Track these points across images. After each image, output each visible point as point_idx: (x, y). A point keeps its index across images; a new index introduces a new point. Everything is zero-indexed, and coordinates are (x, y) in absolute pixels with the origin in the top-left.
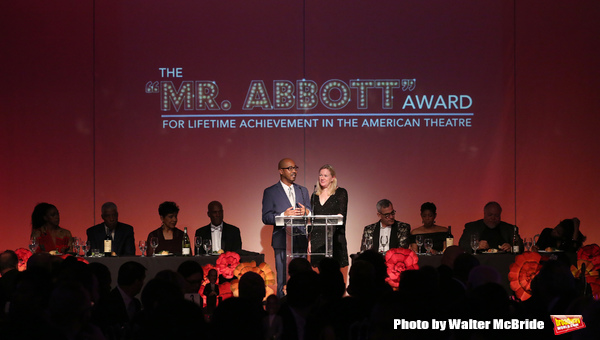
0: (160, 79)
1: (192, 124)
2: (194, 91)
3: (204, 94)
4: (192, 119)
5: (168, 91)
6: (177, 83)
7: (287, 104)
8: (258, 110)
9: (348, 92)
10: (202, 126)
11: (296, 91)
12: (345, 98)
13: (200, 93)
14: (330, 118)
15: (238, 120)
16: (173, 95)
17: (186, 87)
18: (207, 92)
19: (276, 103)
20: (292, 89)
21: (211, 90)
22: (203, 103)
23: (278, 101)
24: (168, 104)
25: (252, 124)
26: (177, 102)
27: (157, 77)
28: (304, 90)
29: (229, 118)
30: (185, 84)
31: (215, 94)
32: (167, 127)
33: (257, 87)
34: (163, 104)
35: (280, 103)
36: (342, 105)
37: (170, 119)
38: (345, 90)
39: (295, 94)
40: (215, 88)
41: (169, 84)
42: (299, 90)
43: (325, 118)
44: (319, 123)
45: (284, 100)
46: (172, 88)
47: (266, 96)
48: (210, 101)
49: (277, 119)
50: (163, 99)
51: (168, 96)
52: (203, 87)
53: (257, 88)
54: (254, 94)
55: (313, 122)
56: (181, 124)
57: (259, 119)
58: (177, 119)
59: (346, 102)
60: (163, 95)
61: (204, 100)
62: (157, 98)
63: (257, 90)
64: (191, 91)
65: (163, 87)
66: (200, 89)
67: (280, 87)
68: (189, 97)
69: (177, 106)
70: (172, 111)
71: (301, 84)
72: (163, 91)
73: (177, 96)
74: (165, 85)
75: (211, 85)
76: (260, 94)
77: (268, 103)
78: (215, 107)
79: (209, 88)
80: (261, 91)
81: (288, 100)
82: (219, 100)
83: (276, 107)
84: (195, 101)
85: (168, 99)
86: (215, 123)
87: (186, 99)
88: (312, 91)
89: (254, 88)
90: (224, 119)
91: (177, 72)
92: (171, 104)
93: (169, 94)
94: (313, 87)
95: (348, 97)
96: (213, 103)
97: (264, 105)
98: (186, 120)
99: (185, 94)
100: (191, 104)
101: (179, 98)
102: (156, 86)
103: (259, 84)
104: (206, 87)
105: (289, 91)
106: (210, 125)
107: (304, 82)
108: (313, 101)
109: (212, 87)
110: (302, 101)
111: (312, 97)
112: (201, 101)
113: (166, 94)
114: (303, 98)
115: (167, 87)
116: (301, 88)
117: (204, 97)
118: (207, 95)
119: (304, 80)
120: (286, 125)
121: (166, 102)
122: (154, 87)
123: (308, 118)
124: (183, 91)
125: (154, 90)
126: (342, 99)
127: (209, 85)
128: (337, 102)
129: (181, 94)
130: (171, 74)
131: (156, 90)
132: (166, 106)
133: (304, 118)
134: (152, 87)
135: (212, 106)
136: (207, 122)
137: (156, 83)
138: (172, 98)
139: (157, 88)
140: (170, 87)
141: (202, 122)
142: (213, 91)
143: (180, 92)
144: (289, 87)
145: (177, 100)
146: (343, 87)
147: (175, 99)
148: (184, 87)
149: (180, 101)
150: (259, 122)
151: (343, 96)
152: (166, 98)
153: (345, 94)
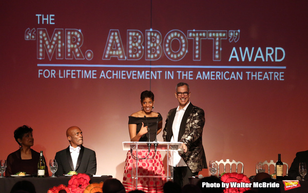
0: (37, 26)
1: (62, 75)
2: (64, 40)
3: (72, 43)
4: (63, 69)
5: (43, 39)
6: (50, 30)
7: (138, 55)
8: (114, 60)
9: (185, 43)
10: (70, 76)
11: (144, 43)
12: (183, 49)
13: (69, 42)
14: (171, 70)
15: (99, 70)
16: (47, 43)
17: (57, 35)
18: (74, 41)
19: (129, 54)
20: (141, 39)
21: (77, 38)
22: (71, 53)
23: (130, 52)
24: (43, 52)
25: (110, 74)
26: (50, 51)
27: (34, 24)
28: (151, 40)
29: (92, 69)
30: (57, 32)
31: (80, 42)
32: (42, 76)
33: (114, 36)
34: (39, 52)
35: (133, 54)
36: (181, 57)
37: (44, 68)
38: (183, 41)
39: (144, 45)
40: (81, 37)
41: (44, 31)
42: (147, 40)
43: (168, 69)
44: (163, 74)
45: (135, 50)
46: (46, 36)
47: (121, 46)
48: (77, 50)
49: (129, 70)
50: (39, 48)
51: (43, 44)
52: (72, 36)
53: (114, 37)
54: (112, 44)
55: (158, 73)
56: (53, 74)
57: (115, 69)
58: (50, 68)
59: (184, 53)
60: (39, 43)
61: (73, 49)
62: (34, 45)
63: (114, 39)
64: (61, 40)
65: (39, 35)
66: (69, 38)
67: (132, 36)
68: (59, 46)
69: (50, 54)
70: (46, 61)
71: (149, 34)
72: (39, 39)
73: (50, 44)
74: (41, 33)
75: (78, 34)
76: (117, 44)
77: (123, 54)
78: (81, 57)
79: (76, 36)
80: (117, 41)
81: (138, 50)
82: (83, 50)
83: (129, 58)
84: (64, 49)
85: (43, 48)
86: (81, 73)
87: (58, 48)
88: (158, 42)
89: (112, 37)
90: (88, 69)
91: (50, 19)
92: (45, 52)
93: (44, 42)
94: (158, 37)
95: (186, 47)
96: (79, 52)
97: (119, 55)
98: (57, 69)
99: (57, 42)
100: (61, 53)
101: (52, 47)
102: (33, 33)
103: (116, 34)
104: (74, 35)
105: (139, 41)
106: (76, 75)
107: (151, 32)
108: (158, 52)
109: (78, 36)
110: (149, 52)
111: (158, 48)
112: (69, 50)
113: (41, 42)
114: (151, 49)
115: (42, 35)
116: (149, 38)
117: (72, 46)
118: (74, 44)
119: (151, 30)
120: (136, 76)
121: (41, 50)
122: (32, 35)
123: (154, 70)
124: (55, 39)
125: (31, 38)
126: (181, 50)
127: (76, 33)
128: (177, 54)
129: (54, 43)
130: (45, 21)
131: (33, 37)
132: (41, 55)
133: (150, 69)
134: (30, 34)
135: (78, 55)
136: (74, 72)
137: (34, 30)
138: (46, 46)
139: (34, 35)
140: (44, 35)
141: (70, 72)
142: (79, 40)
143: (53, 40)
144: (140, 37)
145: (50, 48)
146: (182, 38)
147: (48, 47)
148: (56, 35)
149: (53, 50)
150: (115, 73)
151: (182, 47)
152: (41, 46)
153: (184, 45)
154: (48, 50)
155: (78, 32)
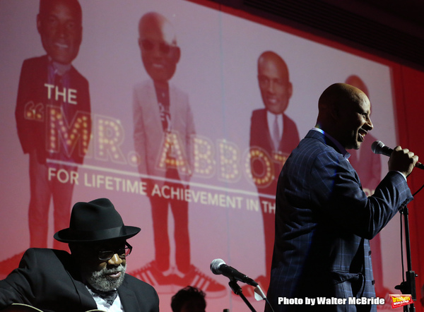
1: (90, 181)
3: (105, 137)
4: (90, 172)
5: (56, 122)
7: (207, 171)
10: (103, 186)
11: (216, 155)
12: (269, 174)
13: (101, 134)
14: (255, 199)
18: (109, 133)
20: (211, 150)
21: (114, 132)
22: (104, 151)
23: (197, 165)
25: (168, 192)
28: (225, 154)
29: (138, 179)
31: (120, 138)
35: (200, 168)
36: (266, 183)
39: (215, 158)
40: (120, 130)
42: (220, 154)
43: (250, 197)
44: (244, 203)
45: (203, 164)
48: (114, 149)
49: (196, 189)
51: (56, 130)
52: (105, 127)
55: (237, 201)
59: (270, 178)
61: (107, 146)
66: (101, 128)
67: (199, 145)
71: (222, 146)
74: (53, 112)
75: (115, 125)
78: (121, 159)
79: (113, 128)
81: (207, 165)
84: (93, 145)
86: (121, 183)
88: (235, 158)
90: (133, 179)
94: (235, 152)
96: (117, 152)
98: (81, 171)
103: (175, 136)
104: (109, 126)
105: (209, 153)
106: (114, 185)
107: (224, 144)
108: (236, 172)
109: (116, 128)
110: (223, 169)
111: (235, 166)
112: (101, 147)
114: (225, 166)
116: (222, 151)
117: (106, 141)
118: (110, 139)
119: (224, 141)
120: (206, 200)
123: (232, 195)
125: (36, 117)
127: (112, 124)
133: (226, 194)
135: (116, 156)
136: (109, 180)
137: (40, 107)
141: (104, 180)
142: (118, 134)
144: (209, 147)
146: (266, 159)
147: (66, 136)
148: (79, 120)
149: (73, 141)
150: (175, 190)
151: (266, 171)
152: (53, 132)
153: (269, 169)
154: (65, 140)
155: (116, 123)
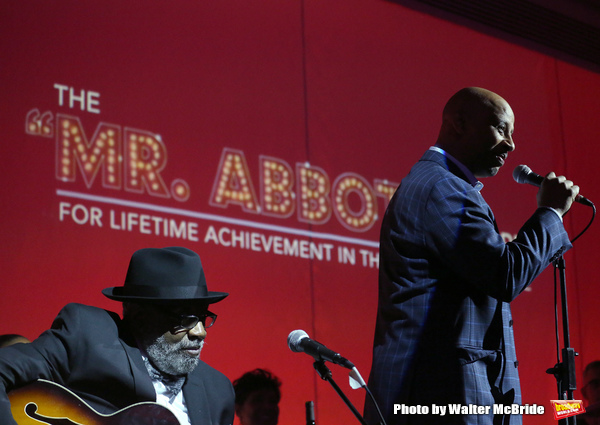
0: (56, 108)
1: (118, 221)
2: (121, 148)
3: (140, 159)
4: (119, 209)
5: (71, 138)
6: (89, 124)
7: (283, 208)
8: (235, 210)
9: (372, 201)
10: (136, 228)
11: (295, 185)
12: (369, 212)
13: (133, 155)
14: (349, 246)
15: (203, 226)
16: (81, 148)
17: (106, 137)
18: (145, 154)
19: (265, 203)
20: (289, 178)
21: (152, 153)
22: (138, 178)
23: (268, 199)
24: (70, 167)
25: (227, 237)
26: (88, 167)
27: (48, 102)
28: (308, 184)
29: (188, 219)
30: (104, 129)
31: (160, 161)
32: (68, 218)
33: (233, 162)
34: (61, 165)
35: (273, 203)
36: (365, 225)
37: (74, 201)
38: (368, 198)
39: (294, 189)
40: (160, 150)
41: (73, 123)
42: (301, 184)
43: (344, 244)
44: (334, 253)
45: (277, 198)
46: (80, 134)
47: (248, 185)
48: (152, 176)
49: (268, 234)
50: (61, 155)
51: (70, 149)
52: (140, 145)
53: (232, 164)
54: (230, 176)
55: (324, 250)
56: (95, 216)
57: (239, 229)
58: (89, 204)
59: (371, 219)
60: (61, 146)
61: (142, 173)
62: (48, 148)
63: (233, 169)
64: (115, 148)
65: (61, 129)
66: (134, 147)
67: (271, 171)
68: (111, 160)
69: (89, 174)
70: (78, 185)
71: (303, 172)
72: (62, 137)
73: (89, 152)
74: (66, 124)
76: (239, 179)
77: (252, 200)
78: (161, 190)
79: (150, 147)
80: (241, 173)
81: (283, 199)
82: (168, 176)
83: (265, 210)
84: (122, 170)
85: (71, 157)
86: (161, 224)
87: (107, 164)
88: (322, 189)
89: (228, 164)
90: (179, 219)
91: (89, 100)
92: (76, 167)
93: (73, 145)
94: (322, 181)
95: (373, 209)
96: (157, 180)
97: (245, 202)
98: (106, 208)
99: (104, 151)
100: (116, 174)
101: (93, 159)
102: (48, 121)
103: (237, 159)
104: (145, 144)
105: (285, 182)
106: (152, 227)
107: (307, 170)
108: (323, 209)
109: (155, 147)
110: (305, 205)
111: (322, 201)
112: (134, 173)
113: (66, 143)
114: (308, 200)
115: (69, 130)
116: (304, 180)
117: (141, 165)
118: (146, 162)
119: (307, 165)
120: (282, 249)
121: (66, 161)
122: (44, 124)
123: (317, 242)
124: (100, 143)
125: (43, 131)
126: (365, 213)
127: (149, 141)
128: (359, 218)
129: (97, 151)
130: (77, 103)
131: (47, 130)
132: (66, 171)
133: (310, 239)
134: (39, 123)
135: (155, 187)
136: (146, 220)
137: (48, 116)
138: (79, 154)
139: (50, 127)
140: (74, 131)
141: (138, 219)
142: (157, 155)
143: (94, 145)
144: (285, 174)
145: (88, 160)
147: (84, 157)
148: (103, 136)
149: (94, 165)
151: (366, 208)
152: (66, 152)
153: (370, 205)
155: (155, 141)
